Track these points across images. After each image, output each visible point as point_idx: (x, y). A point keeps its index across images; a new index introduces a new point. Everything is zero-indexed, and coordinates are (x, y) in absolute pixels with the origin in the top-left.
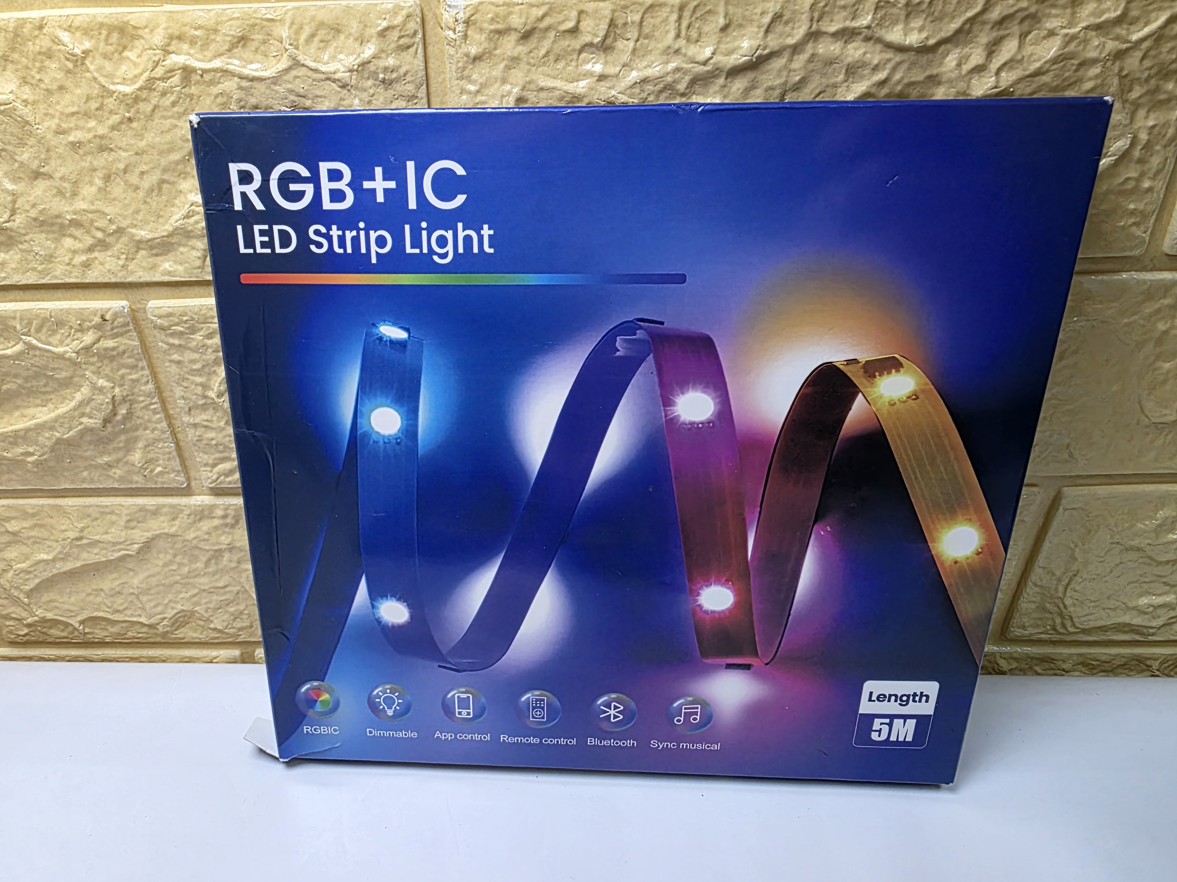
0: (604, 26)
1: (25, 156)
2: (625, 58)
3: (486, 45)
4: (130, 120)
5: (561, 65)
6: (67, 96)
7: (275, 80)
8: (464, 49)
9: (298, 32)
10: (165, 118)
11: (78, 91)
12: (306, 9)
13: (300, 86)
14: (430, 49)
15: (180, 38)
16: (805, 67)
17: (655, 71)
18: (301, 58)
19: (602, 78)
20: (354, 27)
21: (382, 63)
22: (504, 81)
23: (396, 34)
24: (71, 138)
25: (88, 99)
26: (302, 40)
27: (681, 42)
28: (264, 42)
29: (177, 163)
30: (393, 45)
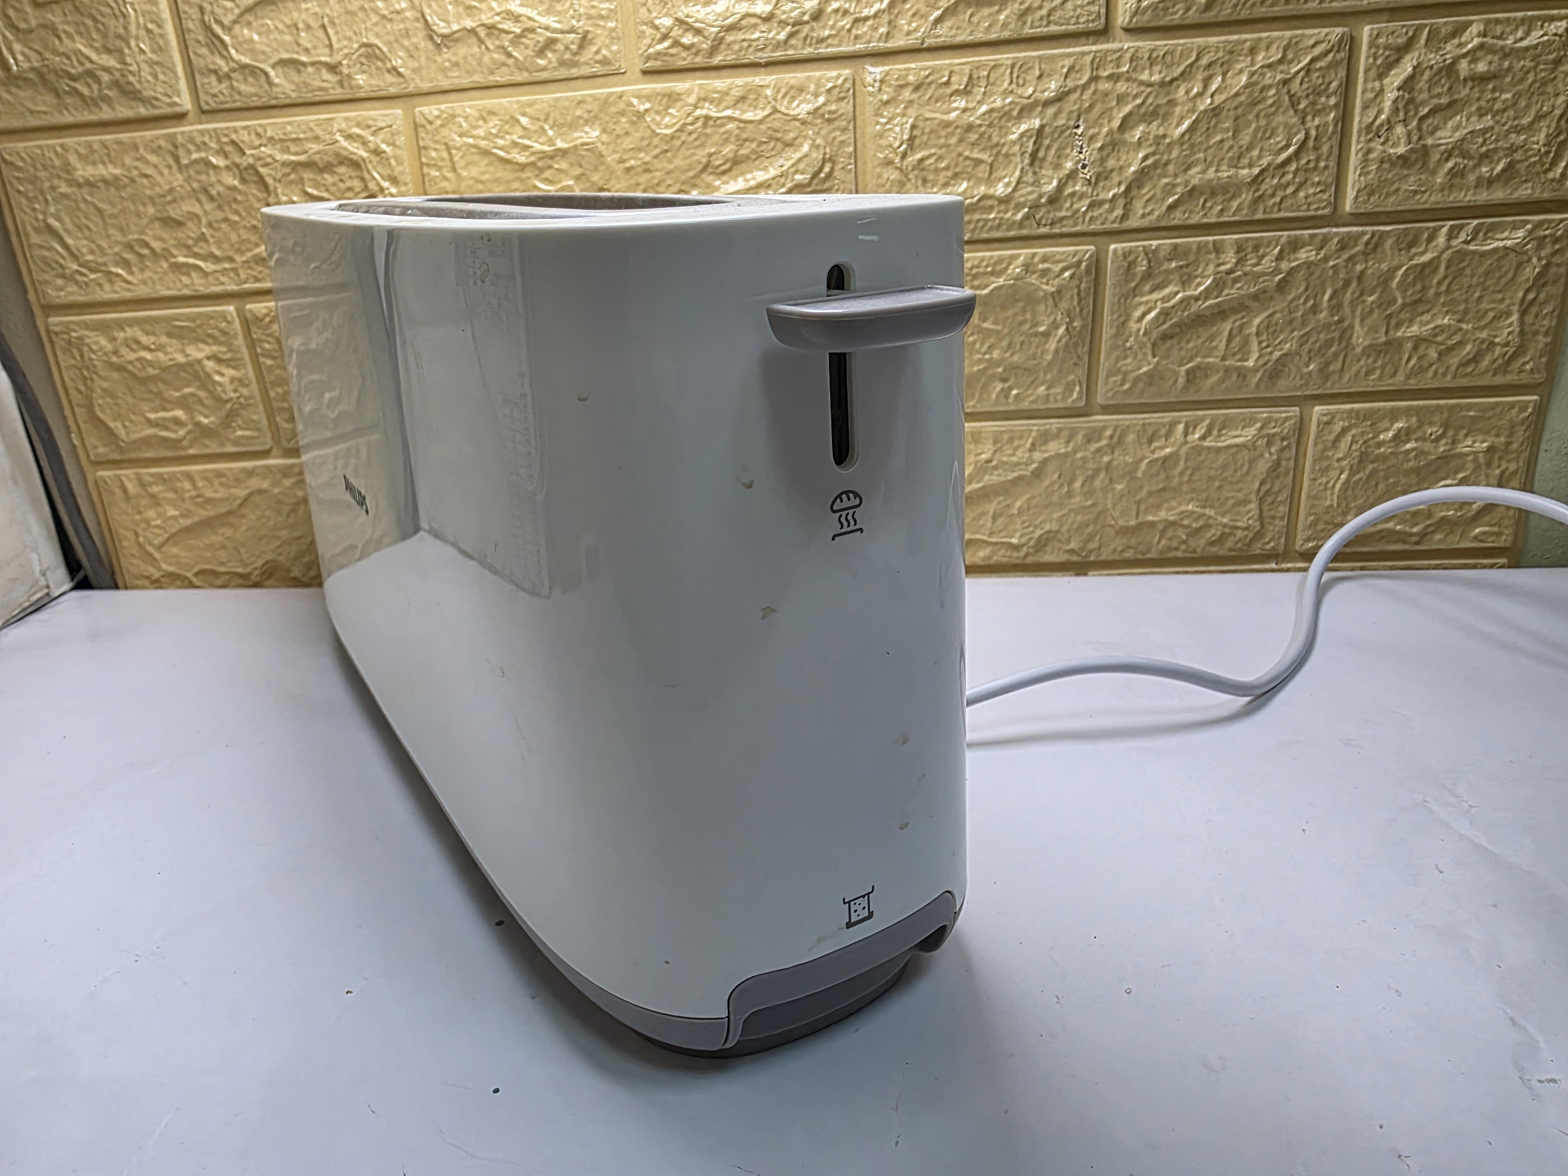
0: (966, 79)
1: (595, 178)
2: (979, 97)
3: (893, 94)
4: (666, 151)
5: (938, 105)
6: (629, 139)
7: (761, 122)
8: (879, 97)
9: (778, 91)
10: (688, 149)
11: (637, 135)
12: (784, 79)
13: (776, 125)
14: (857, 100)
15: (704, 100)
16: (1091, 98)
17: (999, 103)
18: (778, 107)
19: (965, 110)
20: (812, 88)
21: (828, 108)
22: (903, 115)
23: (837, 90)
24: (628, 165)
25: (643, 138)
26: (779, 97)
27: (1014, 86)
28: (756, 99)
29: (692, 178)
30: (834, 98)
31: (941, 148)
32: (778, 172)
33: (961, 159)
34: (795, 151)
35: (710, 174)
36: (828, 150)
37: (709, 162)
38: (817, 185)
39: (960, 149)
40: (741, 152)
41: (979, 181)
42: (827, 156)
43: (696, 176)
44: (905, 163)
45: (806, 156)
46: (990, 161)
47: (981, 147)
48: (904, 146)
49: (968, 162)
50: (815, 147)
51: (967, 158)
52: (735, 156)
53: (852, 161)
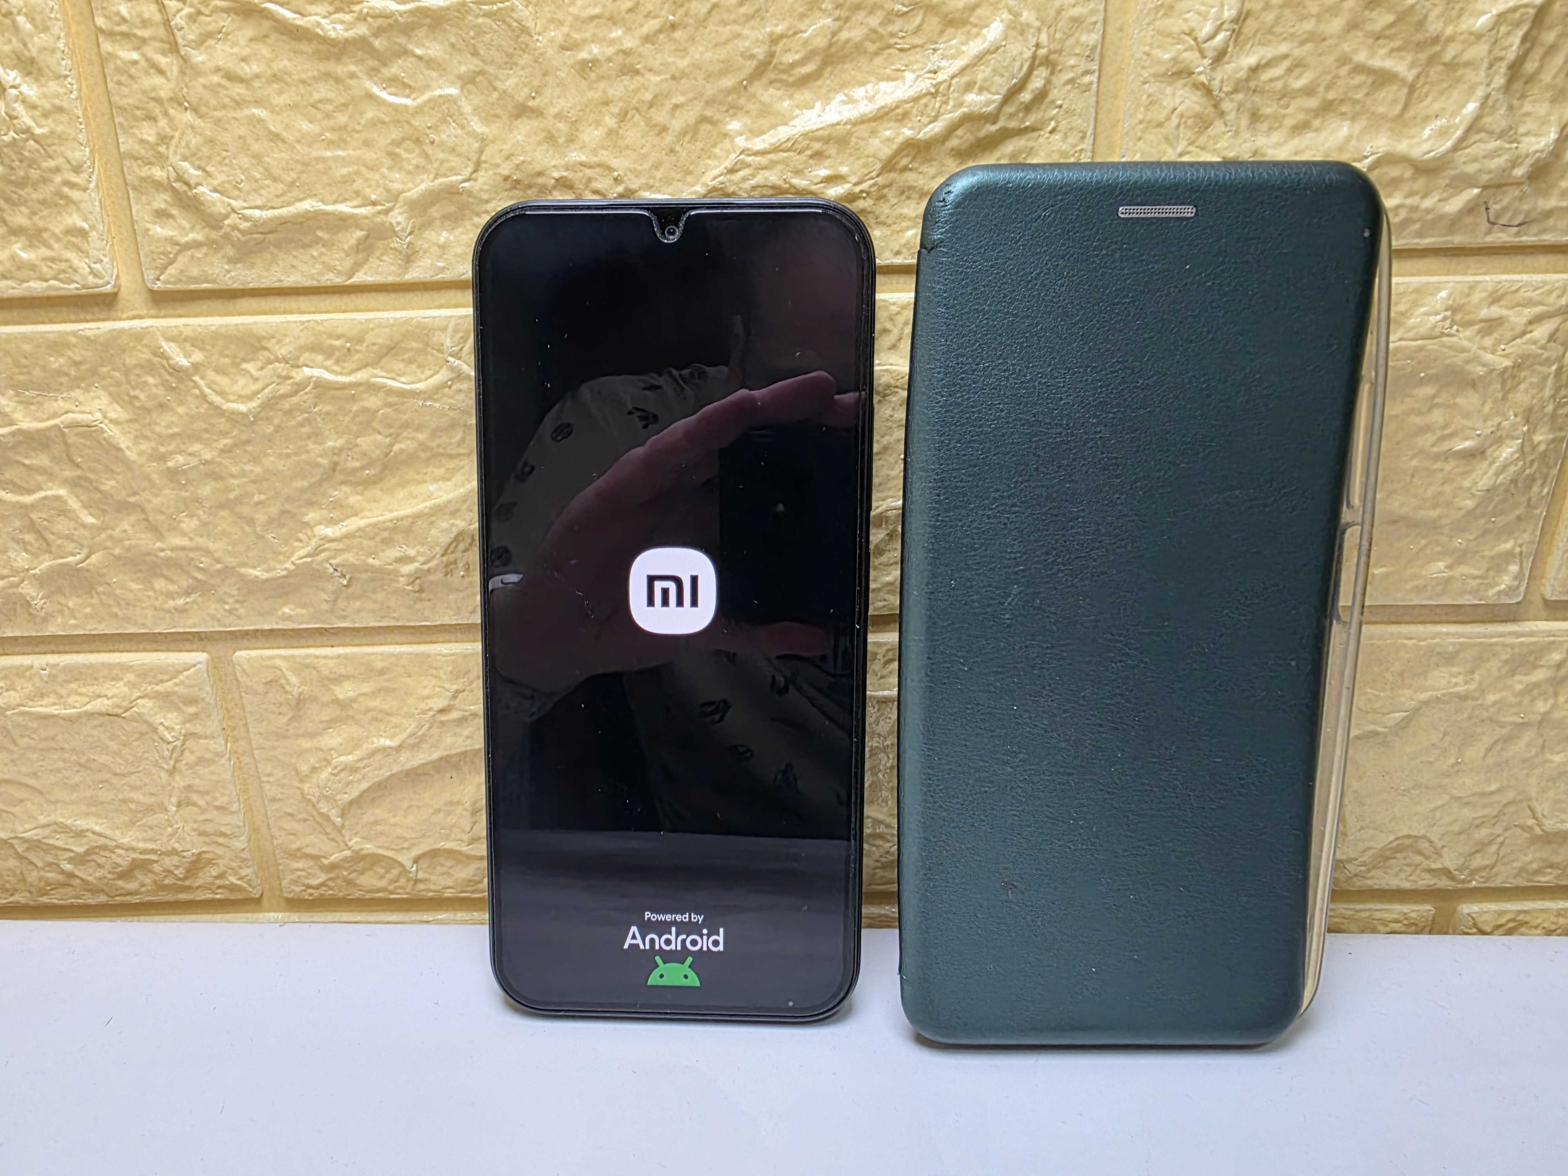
31: (1302, 43)
32: (925, 84)
33: (1344, 70)
34: (969, 37)
35: (771, 83)
36: (1044, 38)
37: (772, 55)
38: (1011, 116)
39: (1346, 47)
40: (844, 35)
41: (1377, 122)
42: (1042, 52)
43: (742, 88)
44: (1219, 76)
45: (994, 50)
46: (1410, 77)
47: (1397, 44)
48: (1221, 36)
49: (1359, 79)
50: (1017, 28)
51: (1360, 69)
52: (830, 45)
53: (1096, 67)
